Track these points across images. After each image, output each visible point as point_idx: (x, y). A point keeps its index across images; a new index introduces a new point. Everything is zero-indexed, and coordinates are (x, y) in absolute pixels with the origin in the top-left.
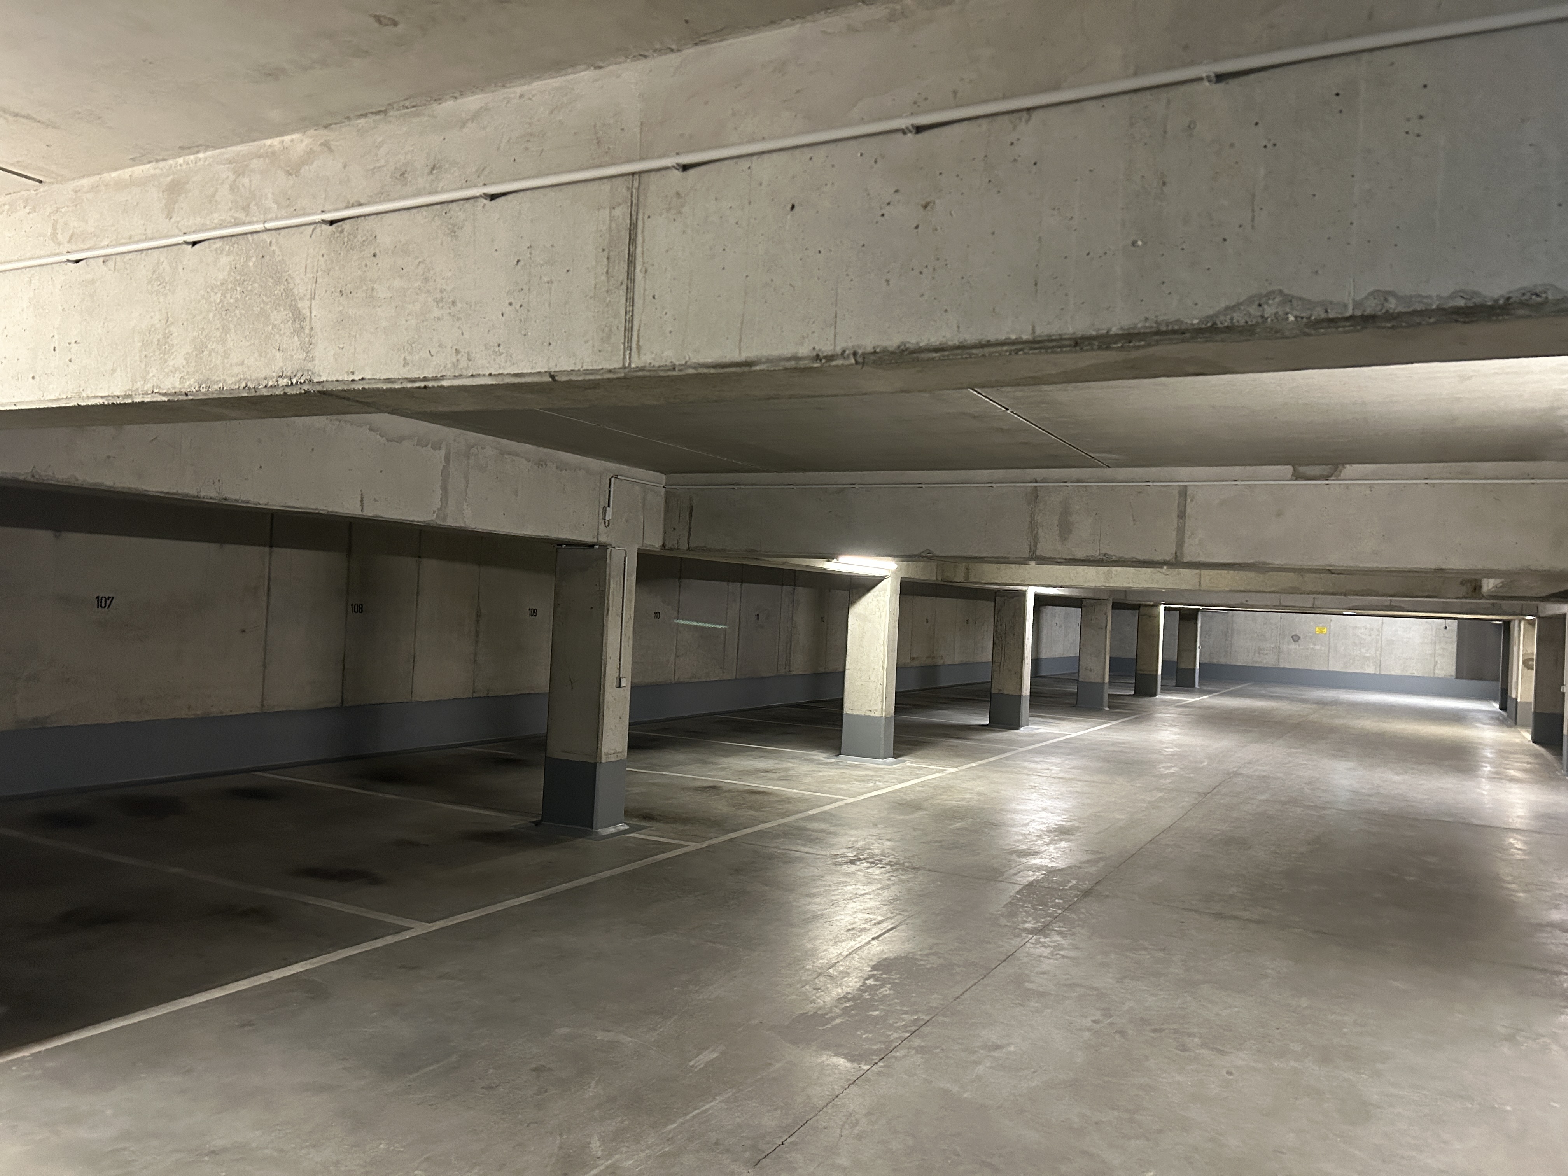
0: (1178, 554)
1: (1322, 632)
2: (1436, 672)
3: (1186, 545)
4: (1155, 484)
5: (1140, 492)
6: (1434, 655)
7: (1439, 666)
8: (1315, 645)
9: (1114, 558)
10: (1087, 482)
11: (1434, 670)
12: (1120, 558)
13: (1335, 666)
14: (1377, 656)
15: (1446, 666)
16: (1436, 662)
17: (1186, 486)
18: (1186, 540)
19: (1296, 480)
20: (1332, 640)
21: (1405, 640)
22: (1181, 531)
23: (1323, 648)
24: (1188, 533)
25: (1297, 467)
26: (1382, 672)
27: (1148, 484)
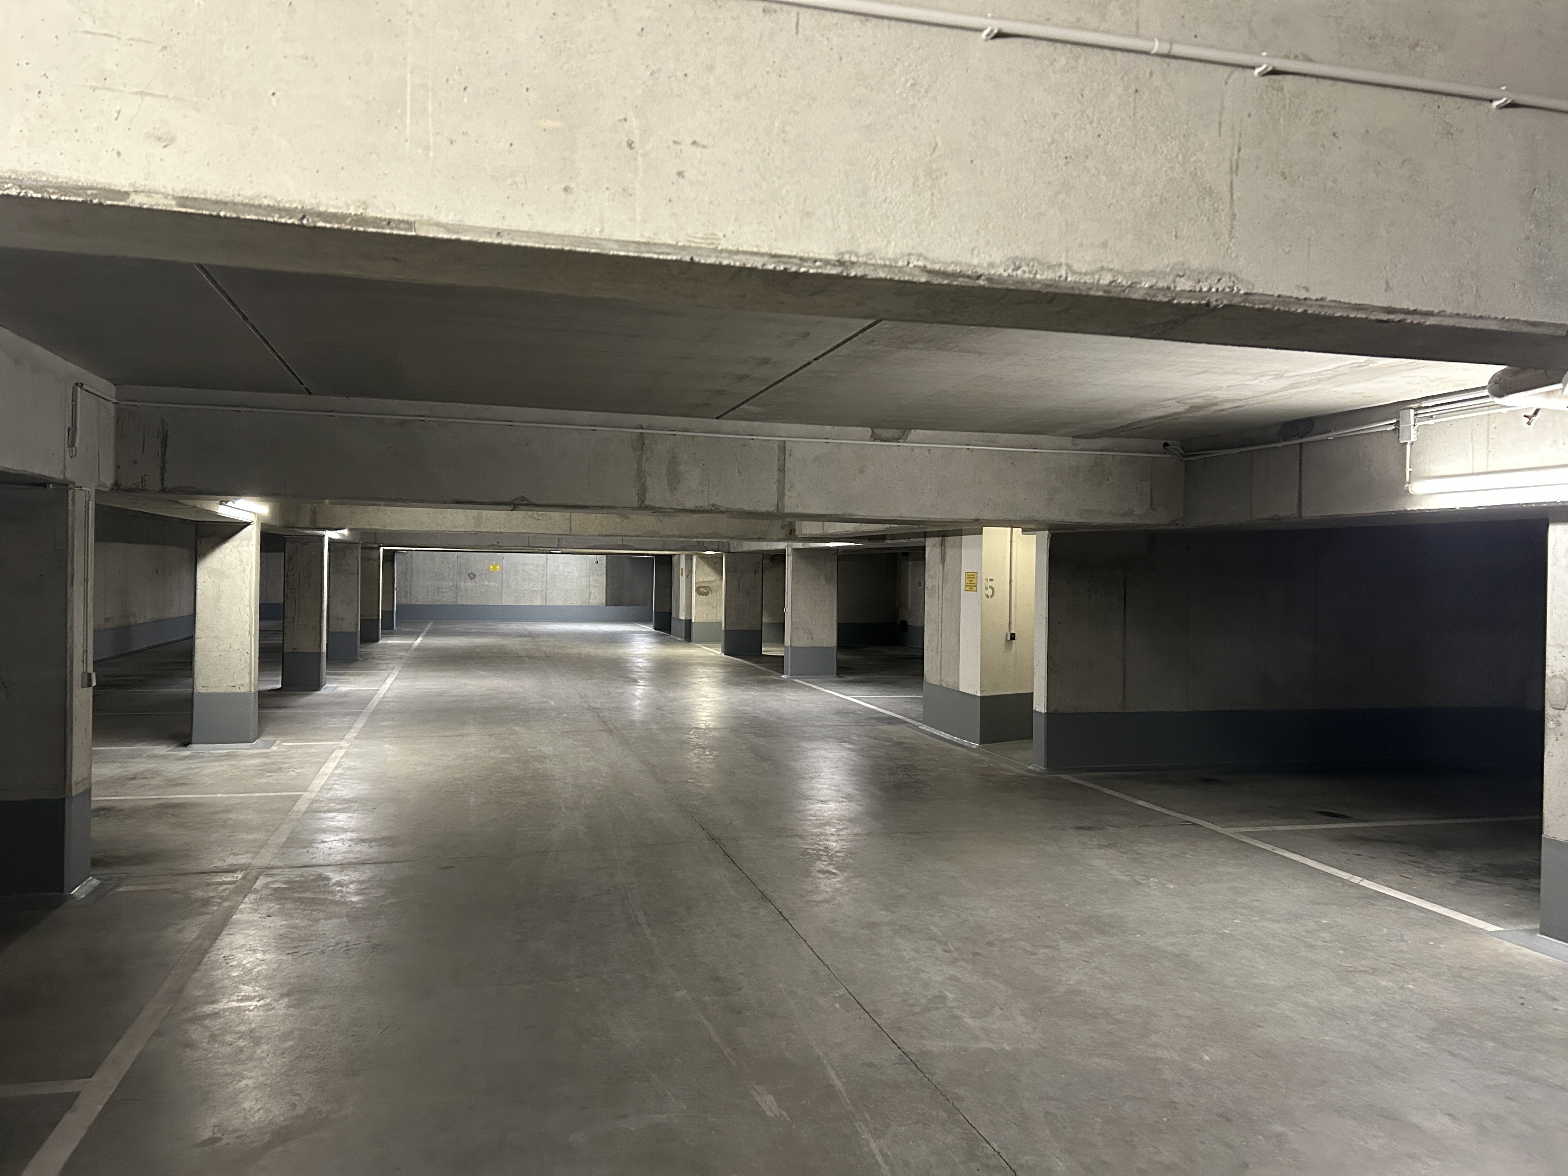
0: (780, 505)
1: (495, 568)
2: (591, 601)
3: (786, 497)
4: (760, 438)
5: (744, 445)
6: (589, 586)
7: (592, 596)
8: (489, 582)
9: (722, 508)
10: (694, 432)
11: (589, 599)
12: (728, 508)
13: (508, 600)
14: (543, 591)
15: (598, 596)
16: (590, 593)
17: (785, 441)
18: (786, 492)
19: (874, 441)
20: (504, 576)
21: (566, 574)
22: (781, 483)
23: (497, 585)
24: (787, 486)
25: (875, 430)
26: (548, 604)
27: (752, 437)
